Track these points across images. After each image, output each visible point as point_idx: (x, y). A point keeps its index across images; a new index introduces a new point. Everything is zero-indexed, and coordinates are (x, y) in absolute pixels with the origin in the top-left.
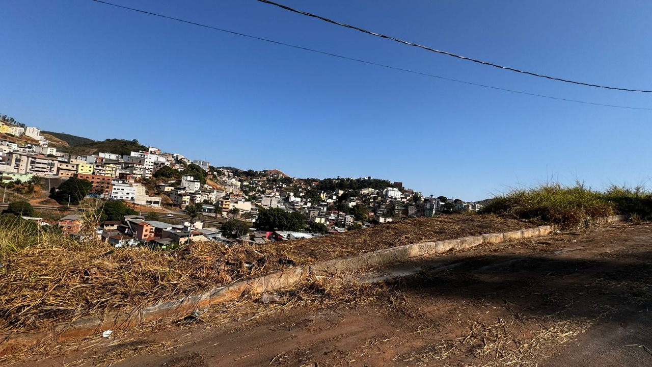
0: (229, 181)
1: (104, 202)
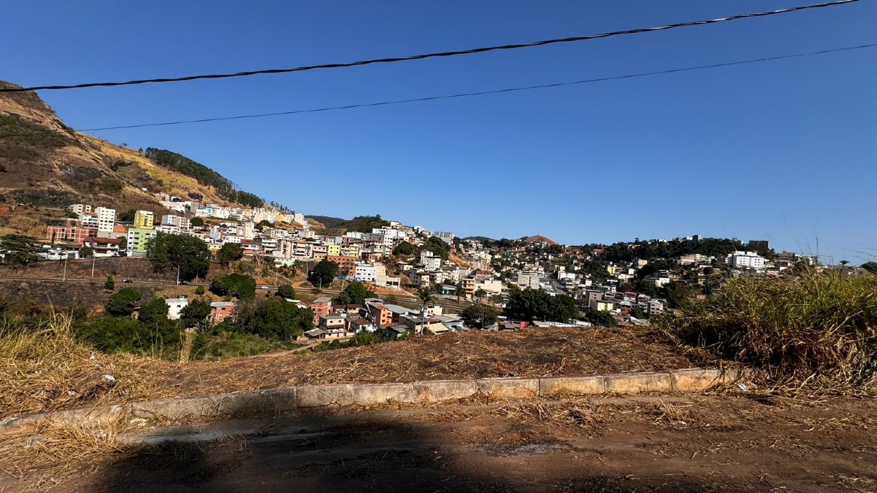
0: (476, 255)
1: (348, 284)
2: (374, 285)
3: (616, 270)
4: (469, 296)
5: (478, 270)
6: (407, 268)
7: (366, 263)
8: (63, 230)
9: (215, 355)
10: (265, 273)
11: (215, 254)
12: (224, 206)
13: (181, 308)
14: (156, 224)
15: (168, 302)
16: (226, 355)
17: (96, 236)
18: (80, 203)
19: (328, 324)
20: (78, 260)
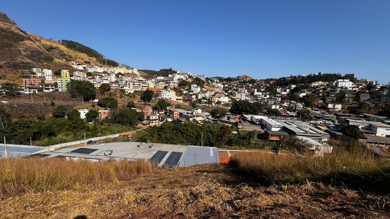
0: (216, 85)
1: (159, 100)
2: (171, 100)
3: (281, 90)
4: (213, 104)
5: (218, 92)
6: (185, 92)
7: (166, 90)
8: (29, 80)
9: (102, 134)
10: (121, 97)
11: (98, 89)
12: (101, 67)
13: (86, 113)
14: (71, 76)
15: (80, 111)
16: (107, 134)
17: (44, 82)
18: (36, 68)
19: (151, 118)
20: (37, 93)
